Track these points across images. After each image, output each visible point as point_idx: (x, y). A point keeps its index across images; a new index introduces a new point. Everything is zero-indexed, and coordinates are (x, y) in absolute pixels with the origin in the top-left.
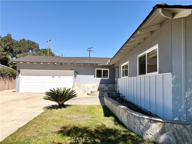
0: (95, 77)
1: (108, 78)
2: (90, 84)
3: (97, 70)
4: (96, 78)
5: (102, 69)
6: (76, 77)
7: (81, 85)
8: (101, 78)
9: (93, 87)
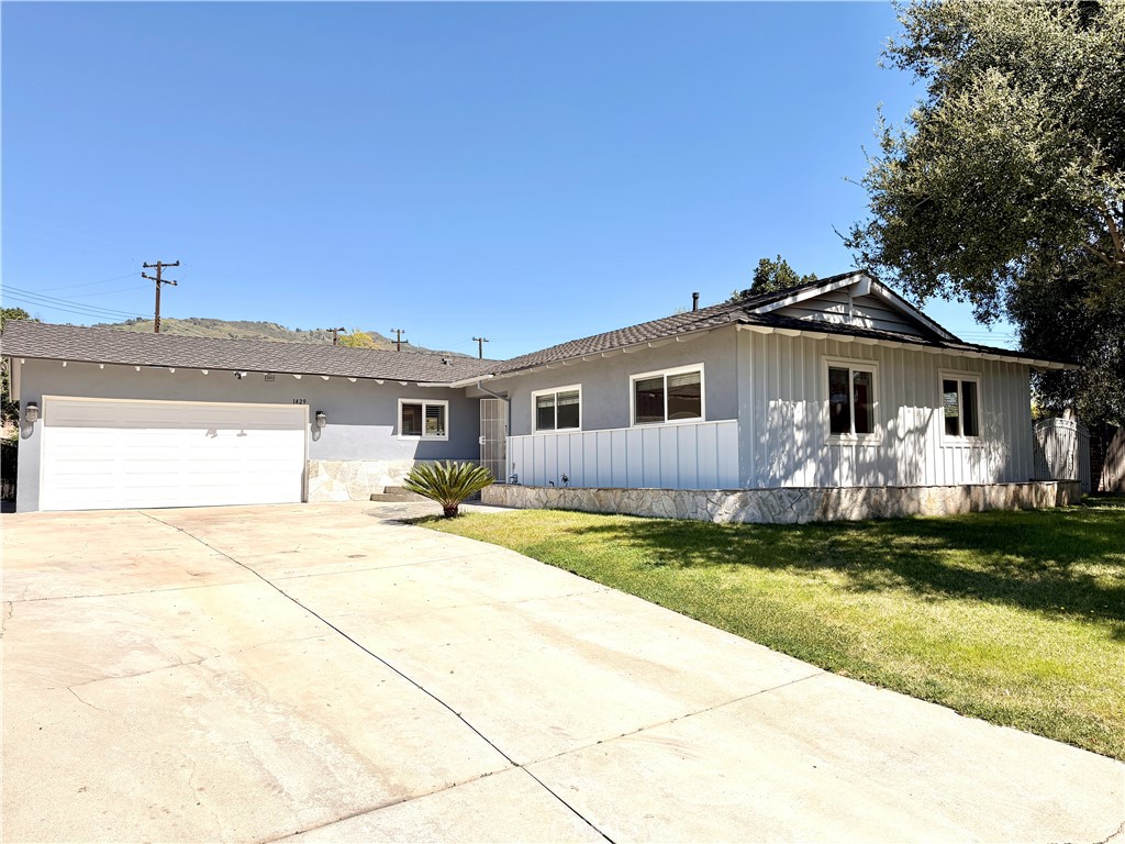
0: (395, 433)
1: (446, 438)
2: (380, 462)
3: (405, 406)
4: (400, 436)
5: (425, 403)
6: (317, 434)
7: (345, 465)
8: (418, 438)
9: (393, 473)
